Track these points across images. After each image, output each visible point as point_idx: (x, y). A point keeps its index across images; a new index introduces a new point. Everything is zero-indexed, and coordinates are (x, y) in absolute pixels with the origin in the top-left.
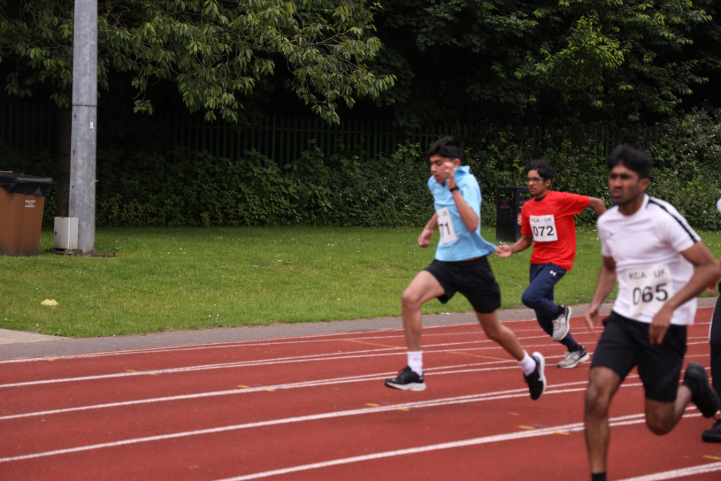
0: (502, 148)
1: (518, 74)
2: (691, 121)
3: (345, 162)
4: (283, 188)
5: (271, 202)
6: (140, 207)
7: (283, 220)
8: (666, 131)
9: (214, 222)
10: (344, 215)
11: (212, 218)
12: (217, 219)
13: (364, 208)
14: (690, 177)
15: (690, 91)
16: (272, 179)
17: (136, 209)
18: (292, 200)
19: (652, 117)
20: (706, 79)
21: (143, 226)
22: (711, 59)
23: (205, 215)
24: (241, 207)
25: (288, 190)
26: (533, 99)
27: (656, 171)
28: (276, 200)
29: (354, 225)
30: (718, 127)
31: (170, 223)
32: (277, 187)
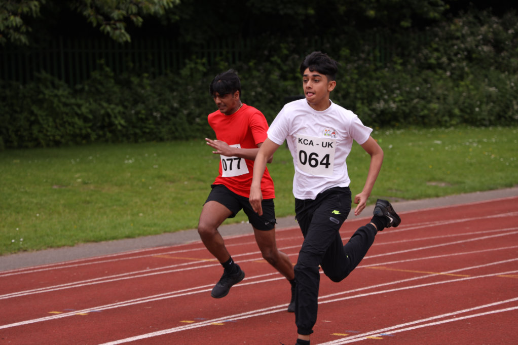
0: (285, 59)
2: (459, 25)
3: (135, 80)
4: (76, 108)
5: (65, 122)
7: (79, 139)
8: (436, 35)
9: (9, 145)
10: (138, 131)
11: (6, 141)
12: (12, 142)
13: (157, 123)
14: (462, 77)
16: (63, 100)
18: (86, 119)
19: (422, 23)
24: (35, 129)
25: (81, 110)
26: (311, 12)
27: (430, 73)
28: (70, 120)
29: (148, 140)
30: (484, 29)
32: (70, 107)
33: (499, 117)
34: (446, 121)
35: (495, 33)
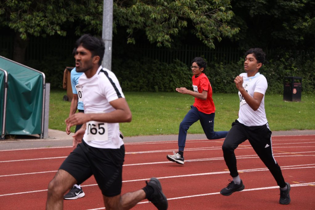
0: (287, 60)
1: (295, 27)
3: (217, 65)
4: (189, 76)
5: (184, 82)
6: (129, 83)
9: (160, 90)
10: (216, 88)
11: (159, 88)
12: (161, 89)
13: (225, 85)
16: (185, 72)
17: (128, 84)
21: (130, 91)
23: (156, 87)
24: (172, 84)
26: (302, 38)
28: (187, 81)
29: (220, 92)
31: (142, 90)
32: (187, 75)
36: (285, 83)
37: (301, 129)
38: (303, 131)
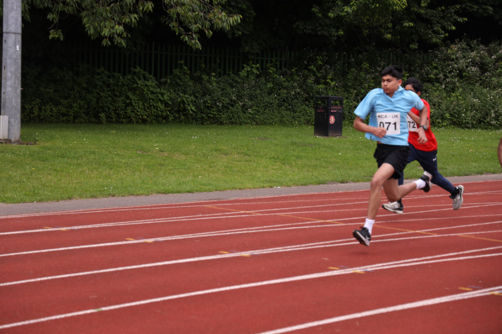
0: (319, 68)
1: (331, 15)
2: (454, 50)
3: (205, 77)
4: (160, 96)
5: (151, 106)
6: (55, 109)
7: (160, 119)
8: (436, 57)
9: (109, 120)
10: (204, 116)
11: (107, 117)
12: (111, 118)
13: (219, 111)
14: (453, 90)
15: (454, 28)
16: (151, 89)
17: (51, 110)
18: (167, 105)
19: (427, 47)
20: (466, 19)
21: (56, 122)
22: (469, 4)
23: (102, 115)
24: (129, 109)
25: (163, 98)
26: (341, 33)
27: (429, 85)
28: (155, 105)
29: (211, 123)
30: (473, 54)
31: (77, 121)
32: (155, 95)
33: (480, 122)
34: (439, 123)
35: (481, 57)
36: (316, 107)
37: (343, 182)
38: (345, 184)
